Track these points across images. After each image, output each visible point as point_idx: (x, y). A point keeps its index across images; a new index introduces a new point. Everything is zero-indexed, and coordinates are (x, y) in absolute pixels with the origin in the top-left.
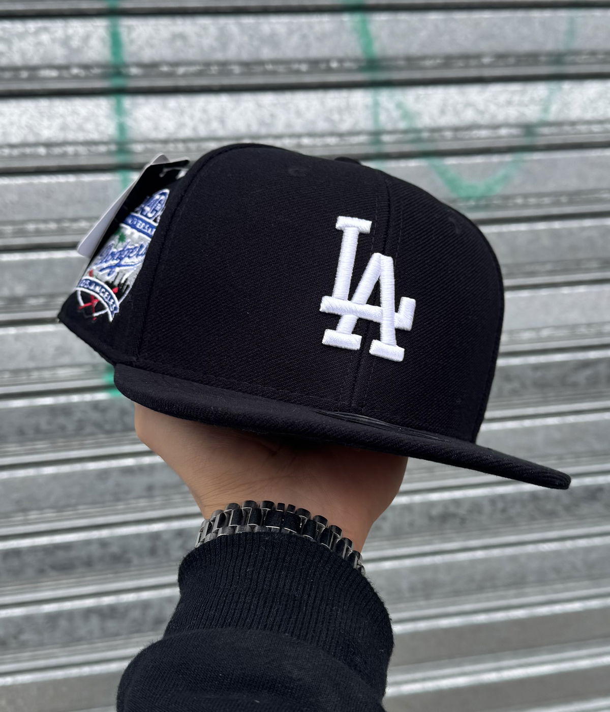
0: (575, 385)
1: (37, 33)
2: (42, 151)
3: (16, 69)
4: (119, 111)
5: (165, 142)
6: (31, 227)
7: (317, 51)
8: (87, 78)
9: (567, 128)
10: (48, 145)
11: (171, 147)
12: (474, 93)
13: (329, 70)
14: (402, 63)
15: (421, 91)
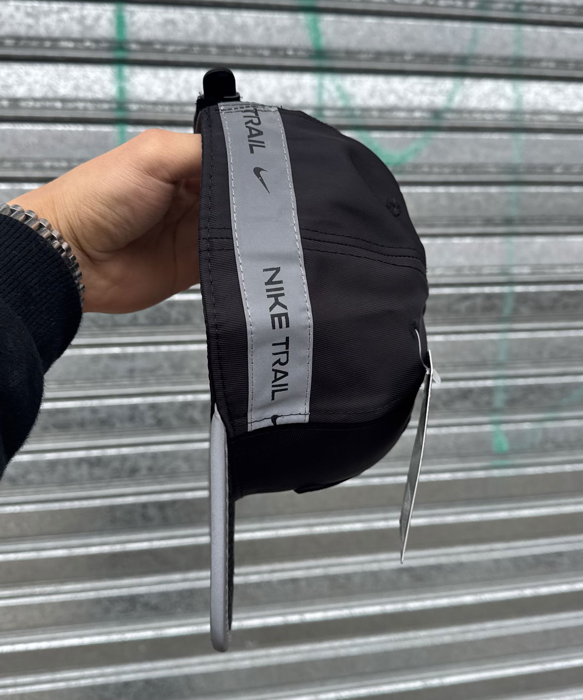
0: (457, 312)
1: (59, 11)
2: (58, 105)
3: (41, 39)
4: (120, 77)
5: (155, 104)
6: (47, 164)
7: (278, 40)
8: (96, 50)
9: (466, 115)
10: (64, 100)
11: (160, 108)
12: (397, 83)
13: (286, 56)
14: (343, 55)
15: (356, 78)
